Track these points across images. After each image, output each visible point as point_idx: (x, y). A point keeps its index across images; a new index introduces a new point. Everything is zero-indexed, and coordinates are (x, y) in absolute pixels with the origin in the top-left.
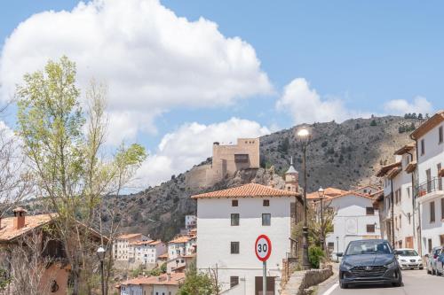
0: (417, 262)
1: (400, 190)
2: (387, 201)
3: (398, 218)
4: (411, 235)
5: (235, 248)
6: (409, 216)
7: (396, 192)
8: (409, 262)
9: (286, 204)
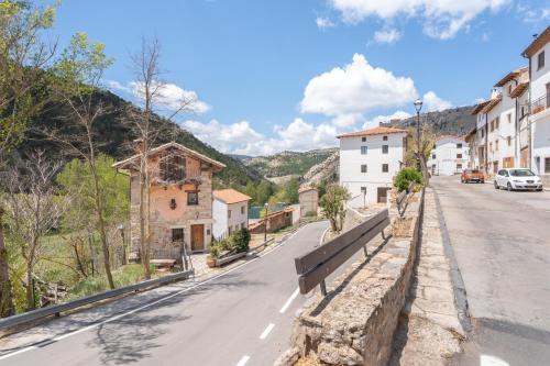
0: (536, 183)
1: (498, 119)
2: (480, 133)
3: (494, 144)
4: (513, 154)
5: (364, 169)
6: (509, 139)
7: (492, 123)
8: (525, 183)
9: (399, 138)
